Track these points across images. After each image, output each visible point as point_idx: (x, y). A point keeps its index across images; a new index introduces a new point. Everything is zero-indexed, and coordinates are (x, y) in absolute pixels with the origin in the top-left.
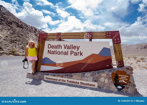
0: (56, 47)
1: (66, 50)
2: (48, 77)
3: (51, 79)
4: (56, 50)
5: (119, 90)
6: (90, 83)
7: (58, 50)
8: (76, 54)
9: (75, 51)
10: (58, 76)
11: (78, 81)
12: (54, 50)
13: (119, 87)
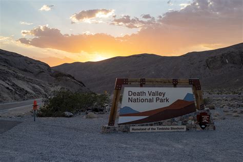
0: (139, 94)
1: (151, 97)
2: (135, 127)
3: (139, 130)
4: (138, 97)
5: (203, 128)
6: (179, 127)
7: (141, 97)
8: (162, 101)
9: (161, 97)
10: (147, 125)
11: (168, 127)
12: (136, 97)
13: (203, 126)
